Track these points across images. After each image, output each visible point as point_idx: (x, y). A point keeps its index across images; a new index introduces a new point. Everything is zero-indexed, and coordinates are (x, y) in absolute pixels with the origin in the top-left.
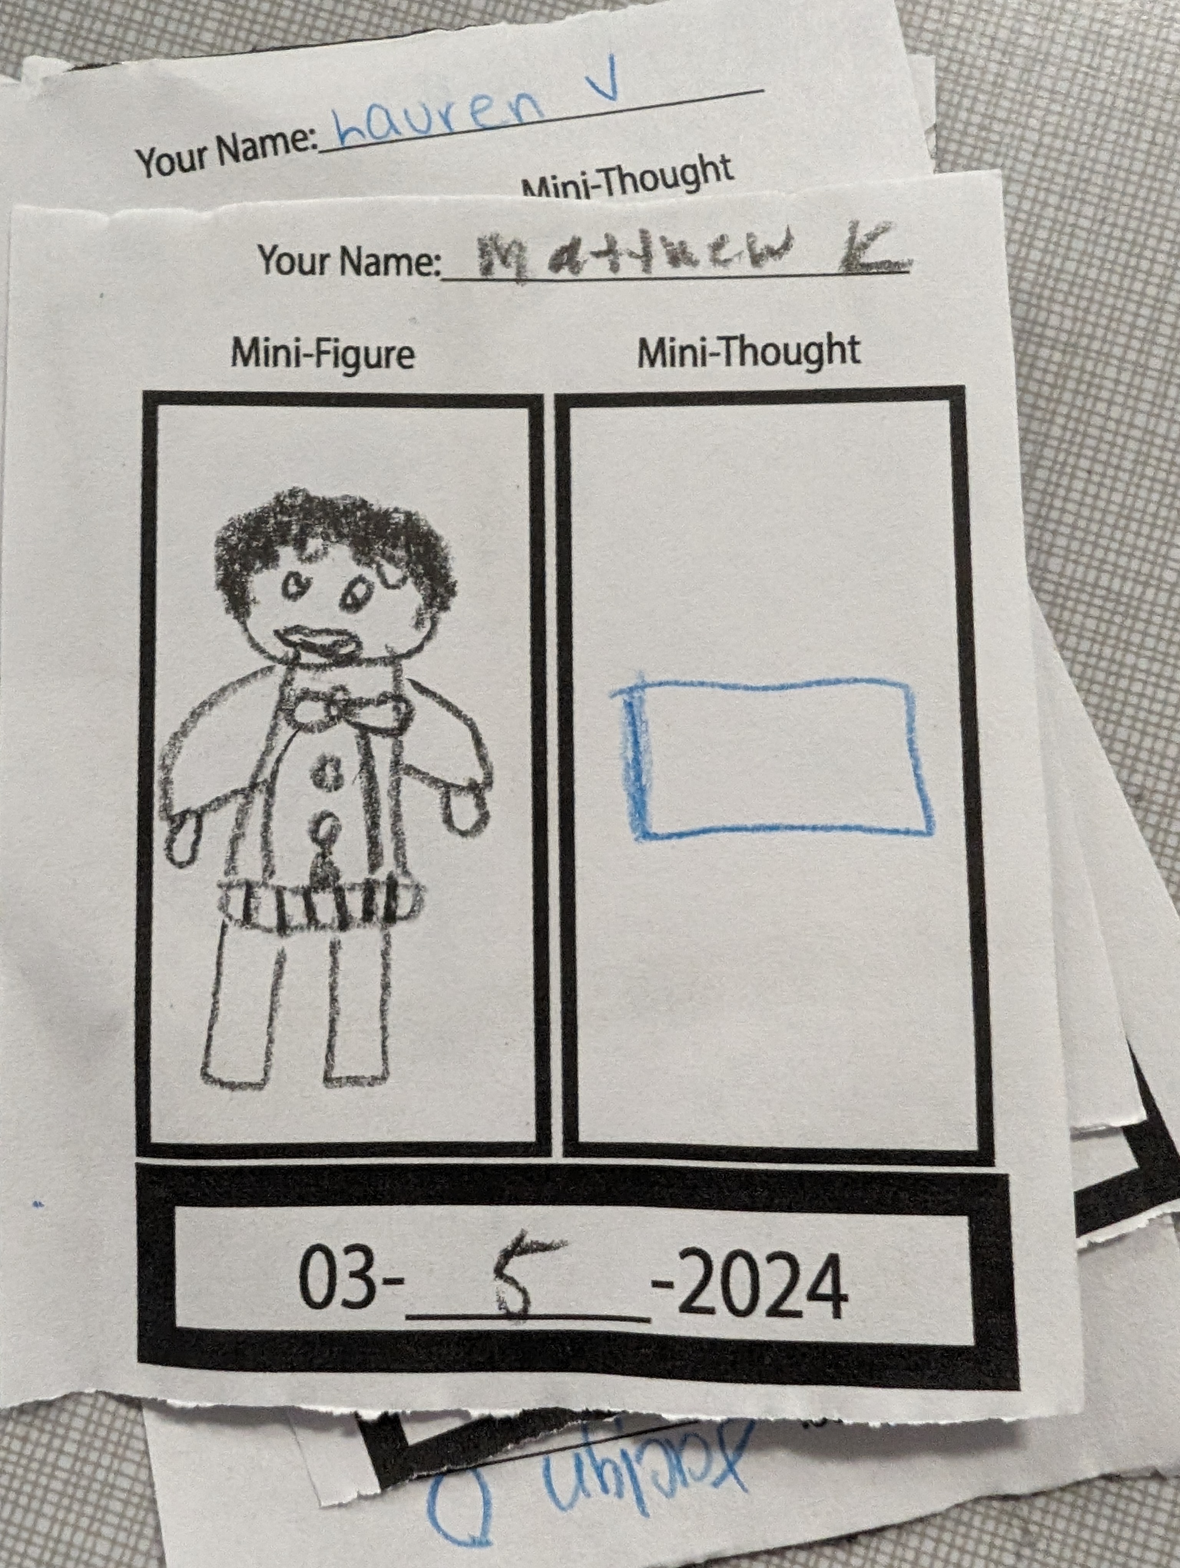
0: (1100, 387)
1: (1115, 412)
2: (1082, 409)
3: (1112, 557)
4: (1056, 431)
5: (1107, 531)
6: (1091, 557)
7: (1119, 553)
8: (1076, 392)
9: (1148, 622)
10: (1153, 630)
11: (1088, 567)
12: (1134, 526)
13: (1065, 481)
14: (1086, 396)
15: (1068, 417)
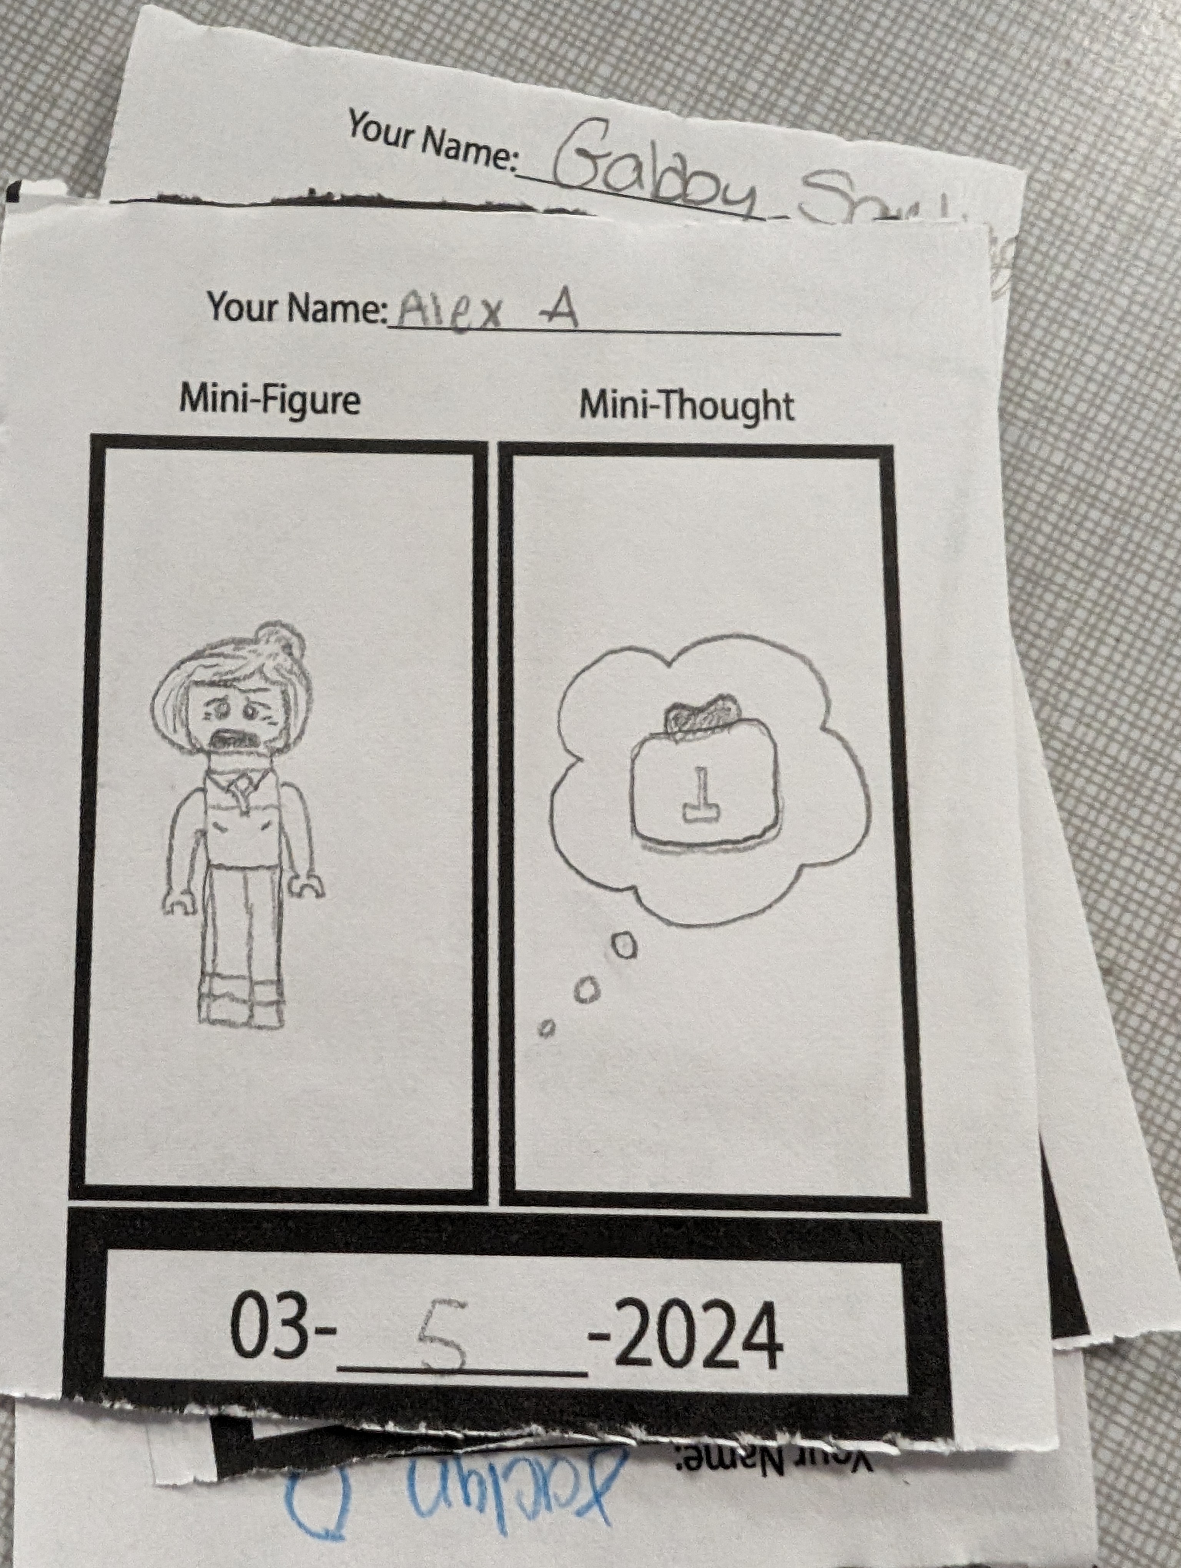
0: (1144, 559)
1: (1154, 587)
2: (1122, 577)
3: (1124, 728)
4: (1091, 593)
5: (1124, 701)
6: (1104, 724)
7: (1132, 725)
8: (1119, 559)
9: (1149, 799)
10: (1153, 808)
11: (1099, 732)
12: (1152, 702)
13: (1092, 644)
14: (1129, 564)
15: (1107, 581)
